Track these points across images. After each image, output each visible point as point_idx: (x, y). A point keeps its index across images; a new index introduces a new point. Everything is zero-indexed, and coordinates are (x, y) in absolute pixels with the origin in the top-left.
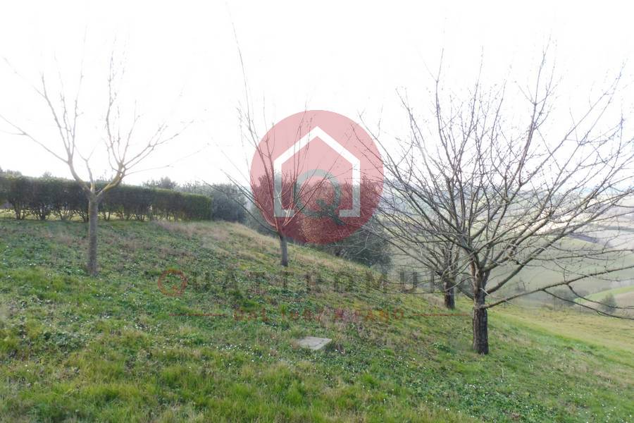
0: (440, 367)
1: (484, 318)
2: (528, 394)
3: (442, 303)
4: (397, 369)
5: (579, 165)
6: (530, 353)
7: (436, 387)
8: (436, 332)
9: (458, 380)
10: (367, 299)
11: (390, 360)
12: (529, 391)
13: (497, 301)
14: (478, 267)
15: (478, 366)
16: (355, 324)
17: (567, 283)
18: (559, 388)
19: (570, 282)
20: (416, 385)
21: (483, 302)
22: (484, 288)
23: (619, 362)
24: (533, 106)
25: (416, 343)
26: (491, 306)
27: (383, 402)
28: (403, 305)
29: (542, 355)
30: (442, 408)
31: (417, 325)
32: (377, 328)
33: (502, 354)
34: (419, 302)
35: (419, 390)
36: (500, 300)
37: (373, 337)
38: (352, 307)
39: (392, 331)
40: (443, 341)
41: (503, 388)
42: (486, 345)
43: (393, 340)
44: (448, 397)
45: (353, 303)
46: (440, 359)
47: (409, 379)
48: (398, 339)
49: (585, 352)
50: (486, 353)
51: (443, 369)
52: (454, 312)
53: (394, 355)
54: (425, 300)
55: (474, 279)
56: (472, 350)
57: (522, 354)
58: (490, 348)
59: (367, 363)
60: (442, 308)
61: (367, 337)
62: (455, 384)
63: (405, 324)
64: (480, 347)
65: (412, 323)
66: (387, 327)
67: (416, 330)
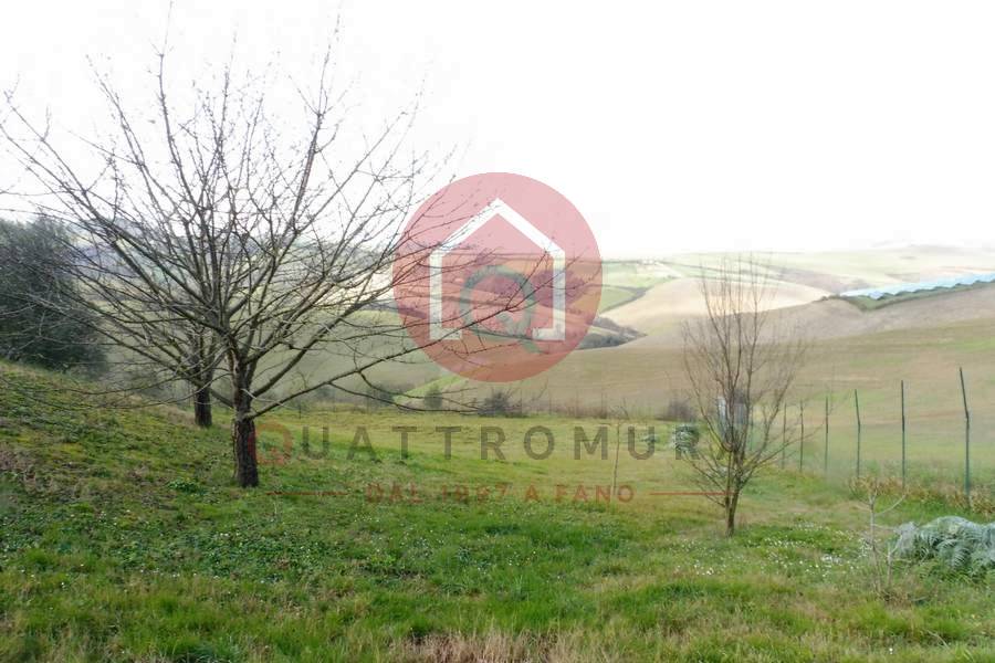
0: (174, 516)
1: (250, 433)
2: (308, 530)
3: (191, 420)
4: (95, 532)
5: (378, 209)
6: (321, 474)
7: (161, 547)
8: (176, 465)
9: (203, 531)
10: (48, 426)
11: (85, 521)
12: (309, 526)
13: (268, 406)
14: (237, 358)
15: (238, 506)
16: (18, 471)
17: (359, 372)
18: (352, 514)
19: (362, 369)
20: (127, 550)
21: (248, 409)
22: (248, 388)
23: (435, 470)
24: (316, 116)
25: (137, 487)
26: (259, 414)
27: (61, 587)
28: (120, 429)
29: (337, 475)
30: (169, 576)
31: (142, 459)
32: (64, 473)
33: (279, 482)
34: (150, 421)
35: (132, 557)
36: (271, 404)
37: (54, 487)
38: (15, 444)
39: (95, 474)
40: (187, 477)
41: (273, 529)
42: (255, 474)
43: (94, 487)
44: (182, 557)
45: (18, 435)
46: (177, 504)
47: (116, 543)
48: (103, 484)
49: (396, 463)
50: (255, 484)
51: (181, 518)
52: (211, 431)
53: (92, 511)
54: (163, 418)
55: (232, 374)
56: (233, 484)
57: (308, 478)
58: (261, 477)
59: (36, 533)
60: (191, 427)
61: (43, 489)
62: (196, 537)
63: (121, 460)
64: (246, 478)
65: (134, 456)
66: (85, 468)
67: (141, 466)
